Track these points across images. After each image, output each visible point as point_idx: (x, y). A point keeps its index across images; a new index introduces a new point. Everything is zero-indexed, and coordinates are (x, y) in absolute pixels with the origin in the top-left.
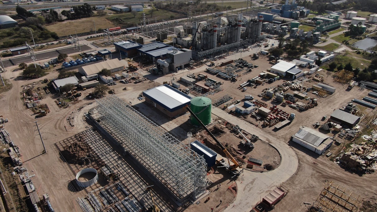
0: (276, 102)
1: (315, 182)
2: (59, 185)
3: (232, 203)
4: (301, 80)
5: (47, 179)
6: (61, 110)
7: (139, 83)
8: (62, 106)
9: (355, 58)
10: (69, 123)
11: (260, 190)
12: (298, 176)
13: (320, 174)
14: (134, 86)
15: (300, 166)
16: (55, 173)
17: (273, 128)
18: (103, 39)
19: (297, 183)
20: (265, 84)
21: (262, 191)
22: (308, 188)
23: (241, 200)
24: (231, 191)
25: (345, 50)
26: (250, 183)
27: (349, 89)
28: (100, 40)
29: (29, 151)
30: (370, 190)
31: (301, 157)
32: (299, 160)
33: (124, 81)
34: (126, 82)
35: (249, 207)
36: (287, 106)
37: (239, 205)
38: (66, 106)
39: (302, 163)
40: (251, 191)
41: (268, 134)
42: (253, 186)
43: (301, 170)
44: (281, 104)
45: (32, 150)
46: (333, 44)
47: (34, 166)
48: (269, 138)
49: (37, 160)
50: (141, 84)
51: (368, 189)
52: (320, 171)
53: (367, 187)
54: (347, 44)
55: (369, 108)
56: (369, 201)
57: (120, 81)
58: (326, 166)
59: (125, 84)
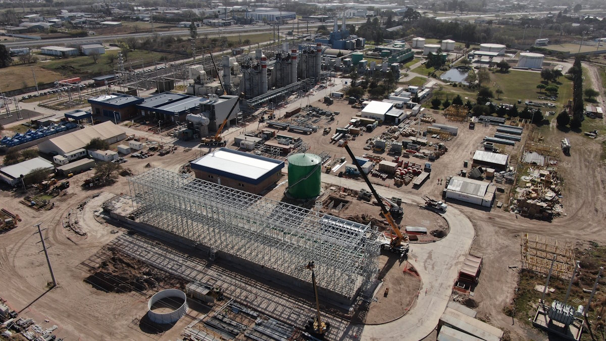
0: (394, 153)
1: (505, 240)
2: (118, 331)
3: (422, 288)
4: (408, 124)
5: (85, 327)
6: (42, 214)
7: (168, 155)
8: (41, 207)
9: (454, 91)
10: (72, 231)
11: (447, 265)
12: (480, 237)
13: (505, 230)
14: (160, 159)
15: (475, 226)
16: (97, 314)
17: (411, 185)
18: (56, 99)
19: (484, 245)
20: (364, 133)
21: (449, 265)
22: (501, 248)
23: (430, 283)
24: (410, 274)
25: (436, 84)
26: (427, 259)
27: (472, 127)
28: (51, 99)
29: (17, 291)
30: (569, 236)
31: (469, 214)
32: (469, 218)
33: (139, 155)
34: (143, 155)
35: (447, 289)
36: (411, 156)
37: (432, 290)
38: (49, 207)
39: (475, 221)
40: (436, 268)
41: (409, 194)
42: (433, 262)
43: (480, 229)
44: (402, 155)
45: (22, 287)
46: (416, 78)
47: (44, 312)
48: (414, 199)
49: (45, 301)
50: (172, 155)
51: (567, 235)
52: (503, 226)
53: (565, 233)
54: (434, 76)
55: (508, 146)
56: (577, 248)
57: (130, 155)
58: (505, 218)
59: (142, 158)
